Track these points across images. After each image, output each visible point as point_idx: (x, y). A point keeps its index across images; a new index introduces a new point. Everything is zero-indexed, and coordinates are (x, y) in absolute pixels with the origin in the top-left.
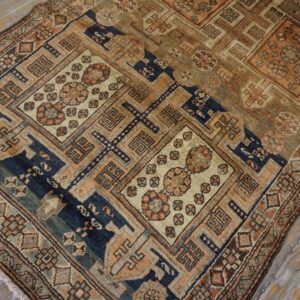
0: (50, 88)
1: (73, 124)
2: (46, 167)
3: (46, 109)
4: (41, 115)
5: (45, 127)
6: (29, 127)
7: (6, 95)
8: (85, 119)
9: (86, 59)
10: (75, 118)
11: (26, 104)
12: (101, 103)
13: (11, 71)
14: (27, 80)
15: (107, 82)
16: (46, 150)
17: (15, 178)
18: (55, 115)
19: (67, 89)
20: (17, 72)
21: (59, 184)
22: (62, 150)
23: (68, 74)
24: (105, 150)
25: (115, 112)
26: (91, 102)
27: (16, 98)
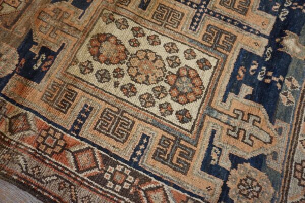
0: (148, 100)
1: (190, 55)
2: (253, 67)
3: (181, 94)
4: (191, 97)
5: (205, 85)
6: (212, 105)
7: (177, 155)
8: (178, 44)
9: (86, 68)
10: (181, 55)
11: (182, 121)
12: (148, 33)
13: (136, 165)
14: (144, 136)
15: (117, 33)
16: (234, 74)
17: (281, 96)
18: (185, 79)
19: (142, 78)
20: (134, 155)
21: (266, 47)
22: (227, 56)
23: (116, 84)
24: (208, 13)
25: (156, 16)
26: (153, 44)
27: (178, 139)
